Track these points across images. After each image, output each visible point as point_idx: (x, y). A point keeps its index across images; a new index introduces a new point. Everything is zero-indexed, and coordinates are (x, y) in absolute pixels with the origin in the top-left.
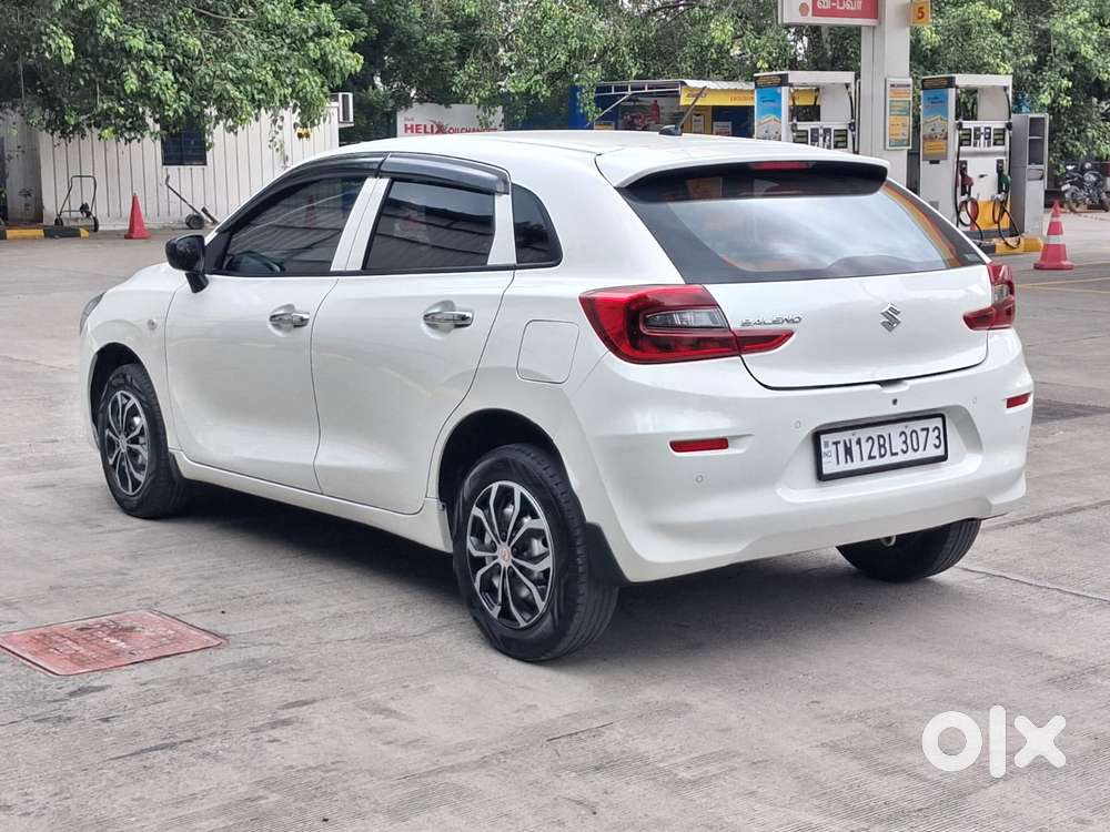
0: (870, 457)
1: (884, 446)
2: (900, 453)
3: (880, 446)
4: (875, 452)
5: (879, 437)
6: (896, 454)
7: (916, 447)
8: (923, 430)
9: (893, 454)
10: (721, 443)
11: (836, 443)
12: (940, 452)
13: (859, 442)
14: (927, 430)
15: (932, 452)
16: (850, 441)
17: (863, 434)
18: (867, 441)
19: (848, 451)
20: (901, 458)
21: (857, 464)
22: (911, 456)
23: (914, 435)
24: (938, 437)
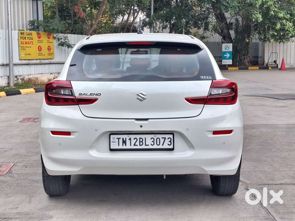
0: (135, 145)
1: (142, 142)
2: (150, 145)
3: (140, 142)
4: (138, 143)
5: (140, 138)
6: (148, 145)
7: (158, 144)
8: (162, 138)
9: (146, 145)
10: (68, 133)
11: (119, 139)
12: (171, 147)
13: (130, 139)
14: (165, 138)
15: (166, 146)
16: (126, 138)
17: (132, 137)
18: (134, 139)
19: (124, 142)
20: (150, 147)
21: (128, 146)
22: (155, 147)
23: (158, 140)
24: (170, 141)
